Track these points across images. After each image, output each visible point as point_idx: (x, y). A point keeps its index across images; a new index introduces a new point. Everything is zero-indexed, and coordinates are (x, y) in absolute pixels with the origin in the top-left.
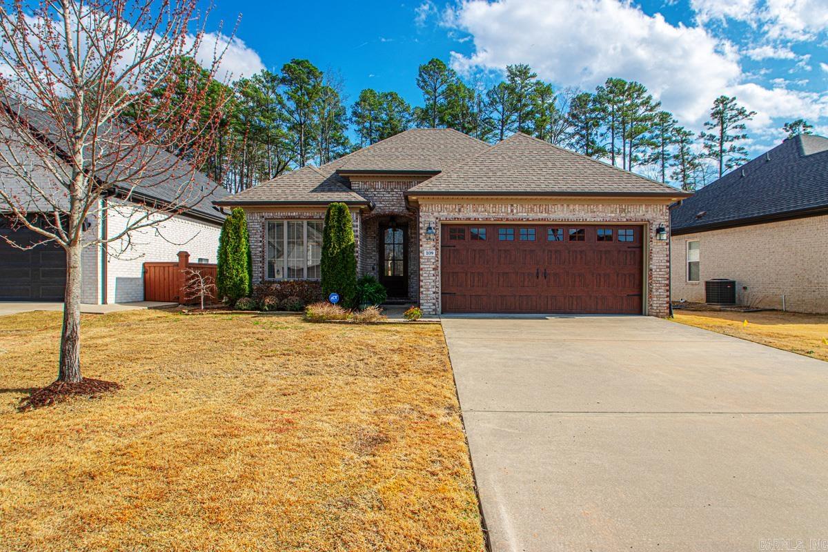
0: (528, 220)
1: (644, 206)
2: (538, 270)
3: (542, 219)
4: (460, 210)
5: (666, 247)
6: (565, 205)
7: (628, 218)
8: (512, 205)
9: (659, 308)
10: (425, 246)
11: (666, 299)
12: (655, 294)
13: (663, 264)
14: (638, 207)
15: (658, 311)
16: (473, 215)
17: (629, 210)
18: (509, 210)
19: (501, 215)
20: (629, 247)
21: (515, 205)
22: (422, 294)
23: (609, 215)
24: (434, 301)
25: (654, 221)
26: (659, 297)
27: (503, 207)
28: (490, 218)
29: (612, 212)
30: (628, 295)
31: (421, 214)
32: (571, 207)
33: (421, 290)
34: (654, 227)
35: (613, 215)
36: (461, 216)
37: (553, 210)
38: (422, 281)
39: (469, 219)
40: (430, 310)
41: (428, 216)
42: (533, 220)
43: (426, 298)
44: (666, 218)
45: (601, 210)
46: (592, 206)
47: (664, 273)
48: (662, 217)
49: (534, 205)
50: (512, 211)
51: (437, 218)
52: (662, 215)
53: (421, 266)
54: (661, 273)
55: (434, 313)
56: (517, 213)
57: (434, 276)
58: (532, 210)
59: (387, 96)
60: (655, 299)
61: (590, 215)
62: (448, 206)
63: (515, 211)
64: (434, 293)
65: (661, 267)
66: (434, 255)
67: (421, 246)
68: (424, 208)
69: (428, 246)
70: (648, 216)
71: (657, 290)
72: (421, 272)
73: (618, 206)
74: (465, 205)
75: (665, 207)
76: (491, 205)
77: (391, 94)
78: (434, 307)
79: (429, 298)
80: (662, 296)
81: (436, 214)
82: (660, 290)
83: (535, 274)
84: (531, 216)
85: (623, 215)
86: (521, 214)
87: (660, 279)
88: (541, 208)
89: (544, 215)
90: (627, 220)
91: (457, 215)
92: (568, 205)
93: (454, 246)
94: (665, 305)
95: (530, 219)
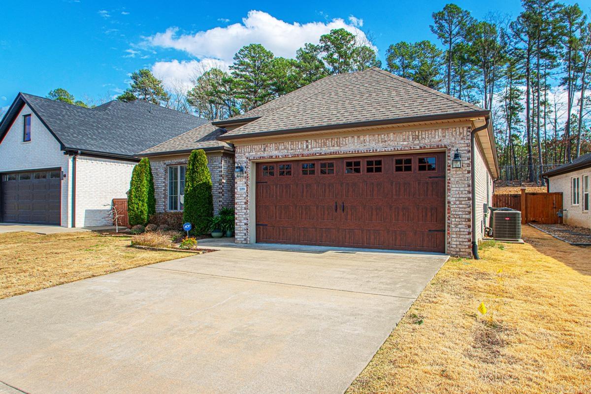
0: (321, 154)
1: (440, 130)
2: (336, 203)
3: (334, 152)
4: (265, 150)
5: (467, 175)
6: (356, 137)
7: (422, 145)
8: (307, 141)
9: (460, 246)
10: (238, 183)
11: (467, 236)
12: (454, 230)
13: (464, 196)
14: (433, 131)
15: (458, 250)
16: (275, 153)
17: (424, 136)
18: (305, 146)
19: (298, 152)
20: (430, 178)
21: (309, 141)
22: (237, 225)
23: (402, 143)
24: (245, 232)
25: (453, 146)
26: (459, 233)
27: (300, 144)
28: (288, 155)
29: (404, 140)
30: (430, 231)
31: (236, 155)
32: (362, 139)
33: (236, 221)
34: (452, 153)
35: (405, 143)
36: (265, 155)
37: (344, 143)
38: (236, 214)
39: (272, 157)
40: (242, 239)
41: (241, 156)
42: (325, 154)
43: (239, 229)
44: (467, 142)
45: (392, 139)
46: (383, 136)
47: (464, 206)
48: (462, 142)
49: (327, 139)
50: (307, 147)
51: (247, 158)
52: (462, 139)
53: (236, 201)
54: (461, 206)
55: (245, 242)
56: (312, 148)
57: (245, 209)
58: (325, 144)
59: (420, 45)
60: (454, 236)
61: (381, 145)
62: (256, 146)
63: (310, 147)
64: (245, 224)
65: (462, 199)
66: (245, 191)
67: (236, 183)
68: (239, 150)
69: (241, 182)
70: (446, 142)
71: (456, 226)
72: (236, 206)
73: (410, 133)
74: (269, 145)
75: (465, 129)
76: (290, 143)
77: (424, 43)
78: (244, 237)
79: (241, 229)
80: (462, 233)
81: (247, 154)
82: (460, 226)
83: (334, 207)
84: (325, 150)
85: (417, 142)
86: (315, 149)
87: (461, 213)
88: (333, 142)
89: (336, 148)
90: (421, 148)
91: (262, 154)
92: (359, 137)
93: (266, 182)
94: (466, 244)
95: (323, 153)
